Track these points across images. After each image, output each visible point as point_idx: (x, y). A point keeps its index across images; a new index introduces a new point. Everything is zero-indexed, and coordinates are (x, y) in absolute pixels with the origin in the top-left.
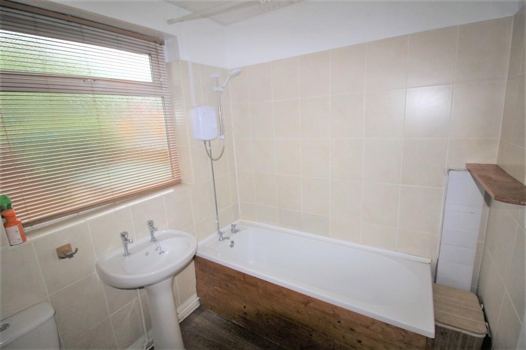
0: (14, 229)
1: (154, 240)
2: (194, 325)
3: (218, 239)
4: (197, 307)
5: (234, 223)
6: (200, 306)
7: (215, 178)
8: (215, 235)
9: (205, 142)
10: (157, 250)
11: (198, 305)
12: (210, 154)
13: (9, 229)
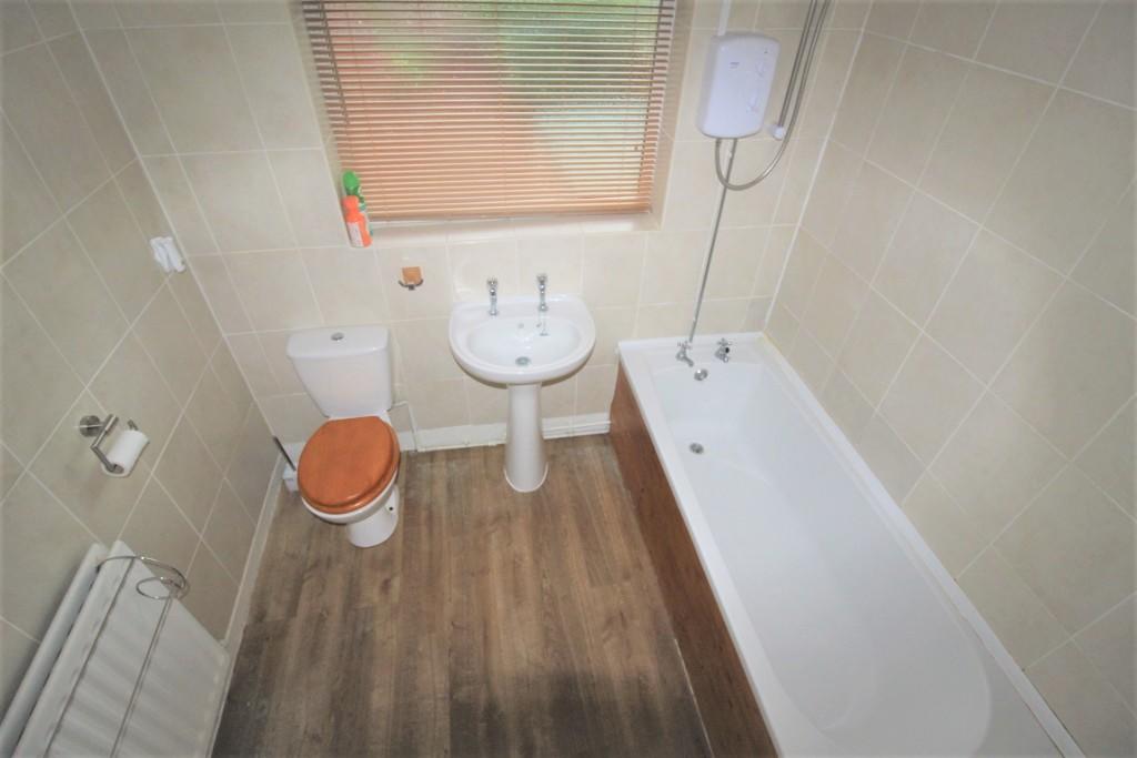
0: (355, 226)
1: (543, 308)
2: (580, 453)
3: (676, 353)
4: (603, 432)
5: (730, 338)
6: (608, 434)
7: (720, 228)
8: (672, 343)
9: (718, 142)
10: (538, 326)
11: (607, 431)
12: (724, 173)
13: (349, 224)
